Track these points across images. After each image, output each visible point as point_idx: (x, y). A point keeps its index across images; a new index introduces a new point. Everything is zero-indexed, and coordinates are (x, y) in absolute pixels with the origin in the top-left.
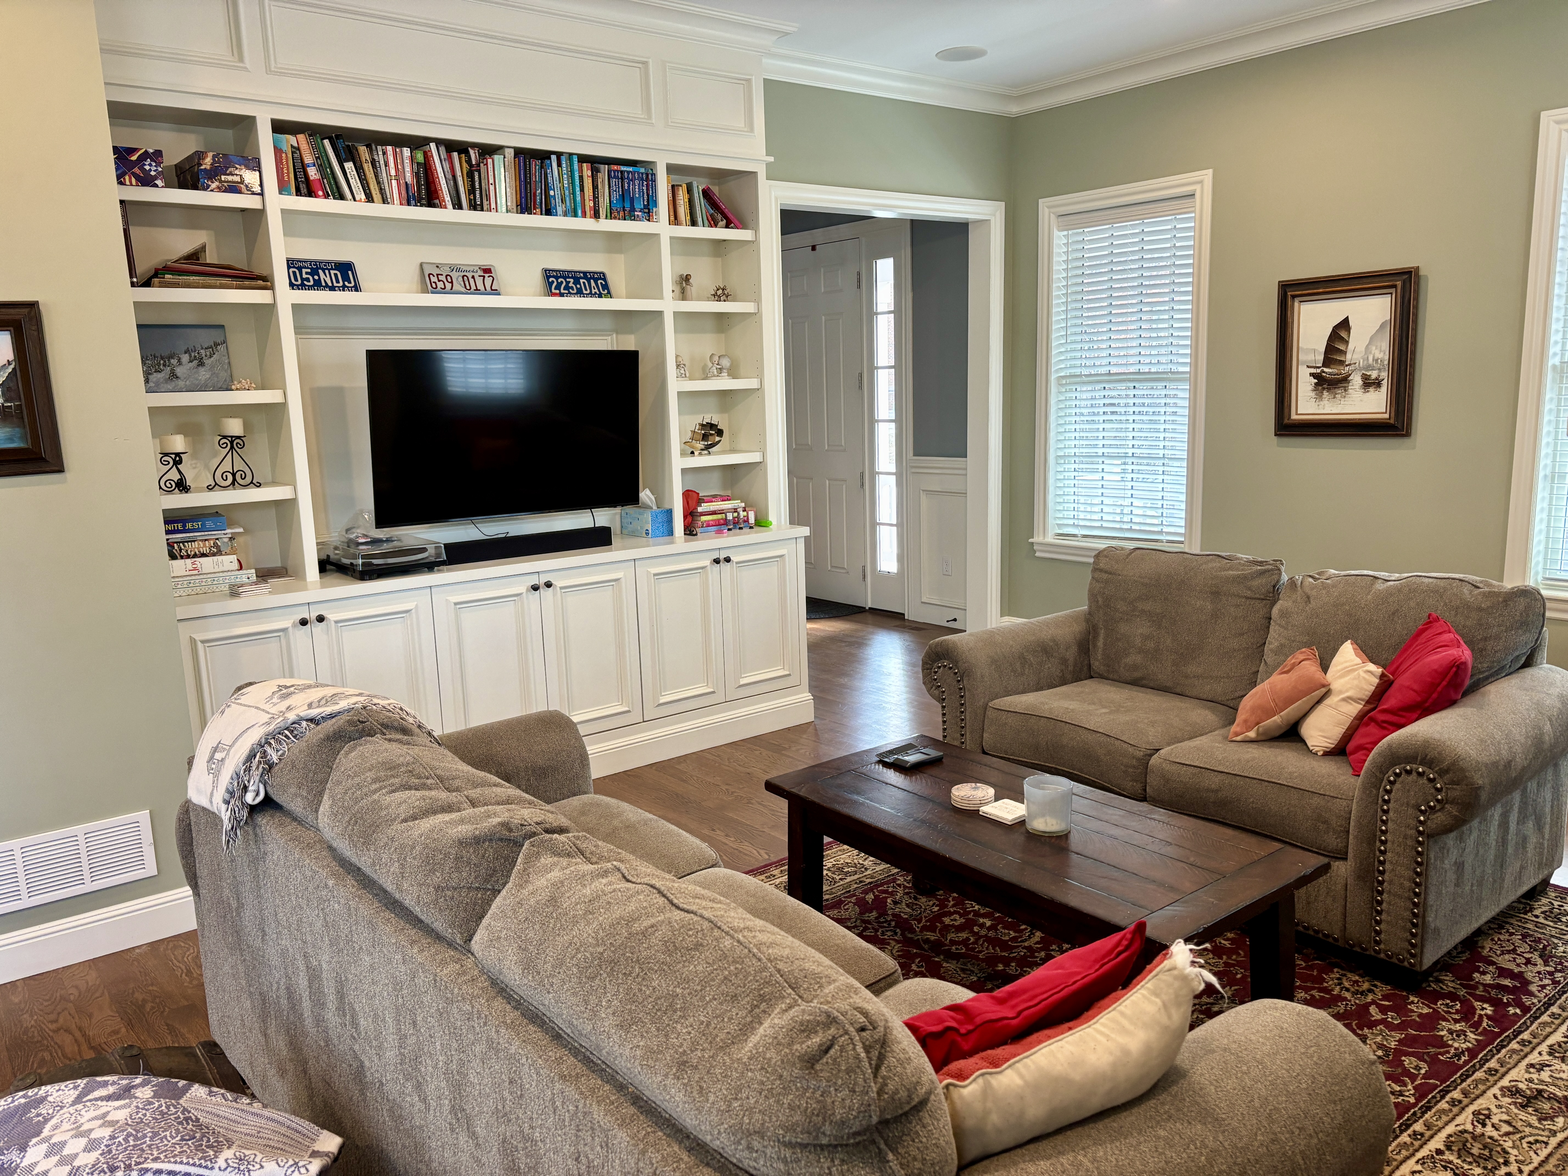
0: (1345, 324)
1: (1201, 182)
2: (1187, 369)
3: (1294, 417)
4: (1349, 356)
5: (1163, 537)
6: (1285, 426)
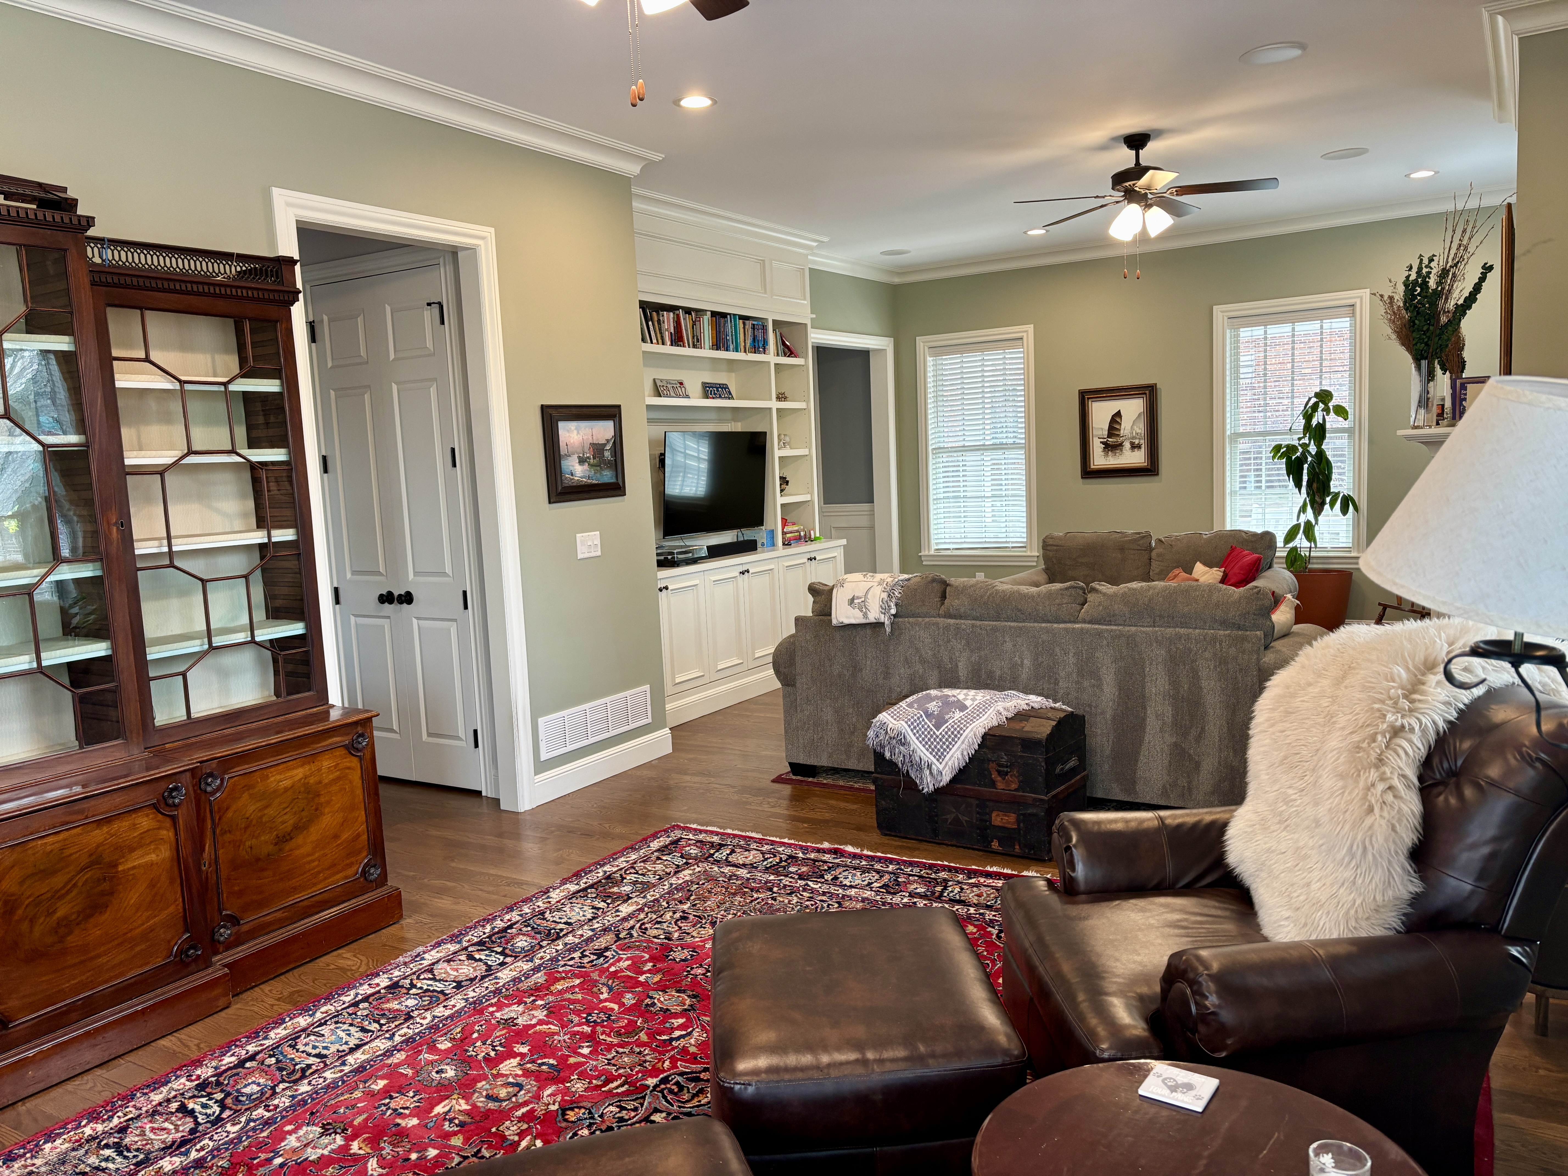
0: (1118, 414)
1: (1026, 331)
2: (1023, 441)
3: (1092, 467)
4: (1122, 432)
5: (1011, 545)
6: (1088, 472)
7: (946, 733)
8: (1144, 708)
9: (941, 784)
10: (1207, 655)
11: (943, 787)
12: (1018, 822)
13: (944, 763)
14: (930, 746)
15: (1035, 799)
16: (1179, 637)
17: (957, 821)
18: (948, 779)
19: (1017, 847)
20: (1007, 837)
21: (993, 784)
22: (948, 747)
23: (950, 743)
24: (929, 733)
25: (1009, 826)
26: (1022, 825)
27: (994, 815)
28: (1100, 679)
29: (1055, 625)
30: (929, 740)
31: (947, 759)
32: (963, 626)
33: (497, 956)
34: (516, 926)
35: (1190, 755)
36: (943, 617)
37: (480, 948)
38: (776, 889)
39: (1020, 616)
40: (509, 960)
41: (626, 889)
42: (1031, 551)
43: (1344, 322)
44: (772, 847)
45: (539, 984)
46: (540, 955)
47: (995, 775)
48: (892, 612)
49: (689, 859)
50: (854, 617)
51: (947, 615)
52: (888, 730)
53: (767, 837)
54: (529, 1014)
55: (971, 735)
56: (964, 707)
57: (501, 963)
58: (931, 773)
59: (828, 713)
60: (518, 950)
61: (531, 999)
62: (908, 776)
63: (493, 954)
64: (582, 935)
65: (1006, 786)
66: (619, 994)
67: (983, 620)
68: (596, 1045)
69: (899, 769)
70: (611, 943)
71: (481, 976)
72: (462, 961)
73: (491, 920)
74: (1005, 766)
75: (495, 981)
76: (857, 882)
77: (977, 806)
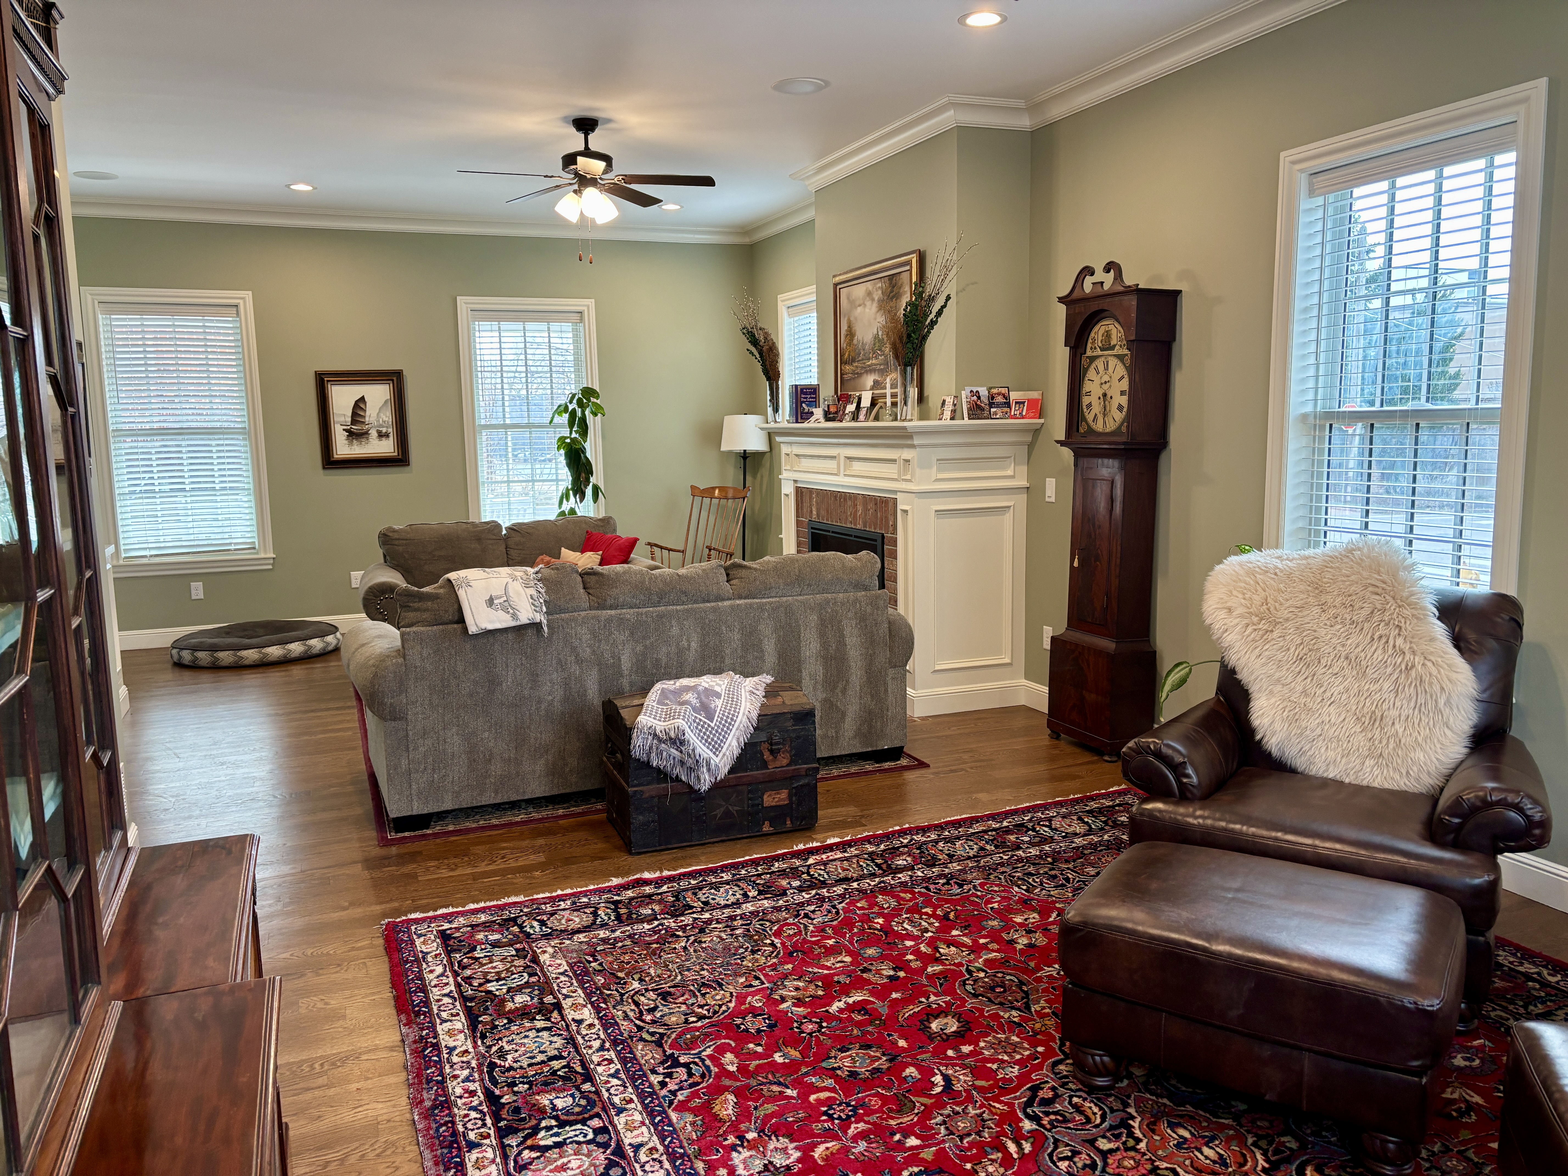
0: (362, 400)
2: (246, 426)
3: (336, 456)
4: (367, 419)
5: (233, 547)
6: (330, 462)
7: (720, 723)
8: (800, 671)
9: (719, 778)
10: (850, 615)
11: (721, 780)
12: (790, 796)
13: (721, 755)
14: (706, 741)
15: (808, 769)
16: (828, 602)
17: (727, 814)
18: (726, 771)
19: (788, 822)
20: (778, 815)
21: (765, 765)
22: (724, 737)
23: (726, 732)
24: (703, 727)
25: (782, 803)
26: (794, 799)
27: (765, 797)
28: (762, 651)
29: (718, 604)
30: (705, 734)
31: (724, 750)
32: (627, 616)
33: (567, 1128)
34: (497, 1092)
35: (837, 707)
36: (597, 609)
37: (521, 1134)
38: (680, 933)
39: (684, 599)
40: (596, 1123)
41: (521, 999)
42: (265, 552)
43: (568, 327)
44: (569, 902)
45: (699, 1123)
46: (616, 1100)
47: (767, 755)
48: (544, 609)
49: (510, 944)
50: (497, 620)
51: (602, 607)
52: (658, 732)
53: (535, 897)
54: (772, 1151)
55: (745, 720)
56: (718, 696)
57: (597, 1131)
58: (709, 770)
59: (455, 742)
60: (577, 1109)
61: (731, 1139)
62: (678, 779)
63: (556, 1130)
64: (607, 1060)
65: (778, 764)
66: (799, 1083)
67: (644, 606)
68: (907, 1132)
69: (666, 775)
70: (660, 1050)
71: (612, 1154)
72: (538, 1158)
73: (445, 1104)
74: (777, 744)
75: (643, 1150)
76: (733, 899)
77: (749, 792)
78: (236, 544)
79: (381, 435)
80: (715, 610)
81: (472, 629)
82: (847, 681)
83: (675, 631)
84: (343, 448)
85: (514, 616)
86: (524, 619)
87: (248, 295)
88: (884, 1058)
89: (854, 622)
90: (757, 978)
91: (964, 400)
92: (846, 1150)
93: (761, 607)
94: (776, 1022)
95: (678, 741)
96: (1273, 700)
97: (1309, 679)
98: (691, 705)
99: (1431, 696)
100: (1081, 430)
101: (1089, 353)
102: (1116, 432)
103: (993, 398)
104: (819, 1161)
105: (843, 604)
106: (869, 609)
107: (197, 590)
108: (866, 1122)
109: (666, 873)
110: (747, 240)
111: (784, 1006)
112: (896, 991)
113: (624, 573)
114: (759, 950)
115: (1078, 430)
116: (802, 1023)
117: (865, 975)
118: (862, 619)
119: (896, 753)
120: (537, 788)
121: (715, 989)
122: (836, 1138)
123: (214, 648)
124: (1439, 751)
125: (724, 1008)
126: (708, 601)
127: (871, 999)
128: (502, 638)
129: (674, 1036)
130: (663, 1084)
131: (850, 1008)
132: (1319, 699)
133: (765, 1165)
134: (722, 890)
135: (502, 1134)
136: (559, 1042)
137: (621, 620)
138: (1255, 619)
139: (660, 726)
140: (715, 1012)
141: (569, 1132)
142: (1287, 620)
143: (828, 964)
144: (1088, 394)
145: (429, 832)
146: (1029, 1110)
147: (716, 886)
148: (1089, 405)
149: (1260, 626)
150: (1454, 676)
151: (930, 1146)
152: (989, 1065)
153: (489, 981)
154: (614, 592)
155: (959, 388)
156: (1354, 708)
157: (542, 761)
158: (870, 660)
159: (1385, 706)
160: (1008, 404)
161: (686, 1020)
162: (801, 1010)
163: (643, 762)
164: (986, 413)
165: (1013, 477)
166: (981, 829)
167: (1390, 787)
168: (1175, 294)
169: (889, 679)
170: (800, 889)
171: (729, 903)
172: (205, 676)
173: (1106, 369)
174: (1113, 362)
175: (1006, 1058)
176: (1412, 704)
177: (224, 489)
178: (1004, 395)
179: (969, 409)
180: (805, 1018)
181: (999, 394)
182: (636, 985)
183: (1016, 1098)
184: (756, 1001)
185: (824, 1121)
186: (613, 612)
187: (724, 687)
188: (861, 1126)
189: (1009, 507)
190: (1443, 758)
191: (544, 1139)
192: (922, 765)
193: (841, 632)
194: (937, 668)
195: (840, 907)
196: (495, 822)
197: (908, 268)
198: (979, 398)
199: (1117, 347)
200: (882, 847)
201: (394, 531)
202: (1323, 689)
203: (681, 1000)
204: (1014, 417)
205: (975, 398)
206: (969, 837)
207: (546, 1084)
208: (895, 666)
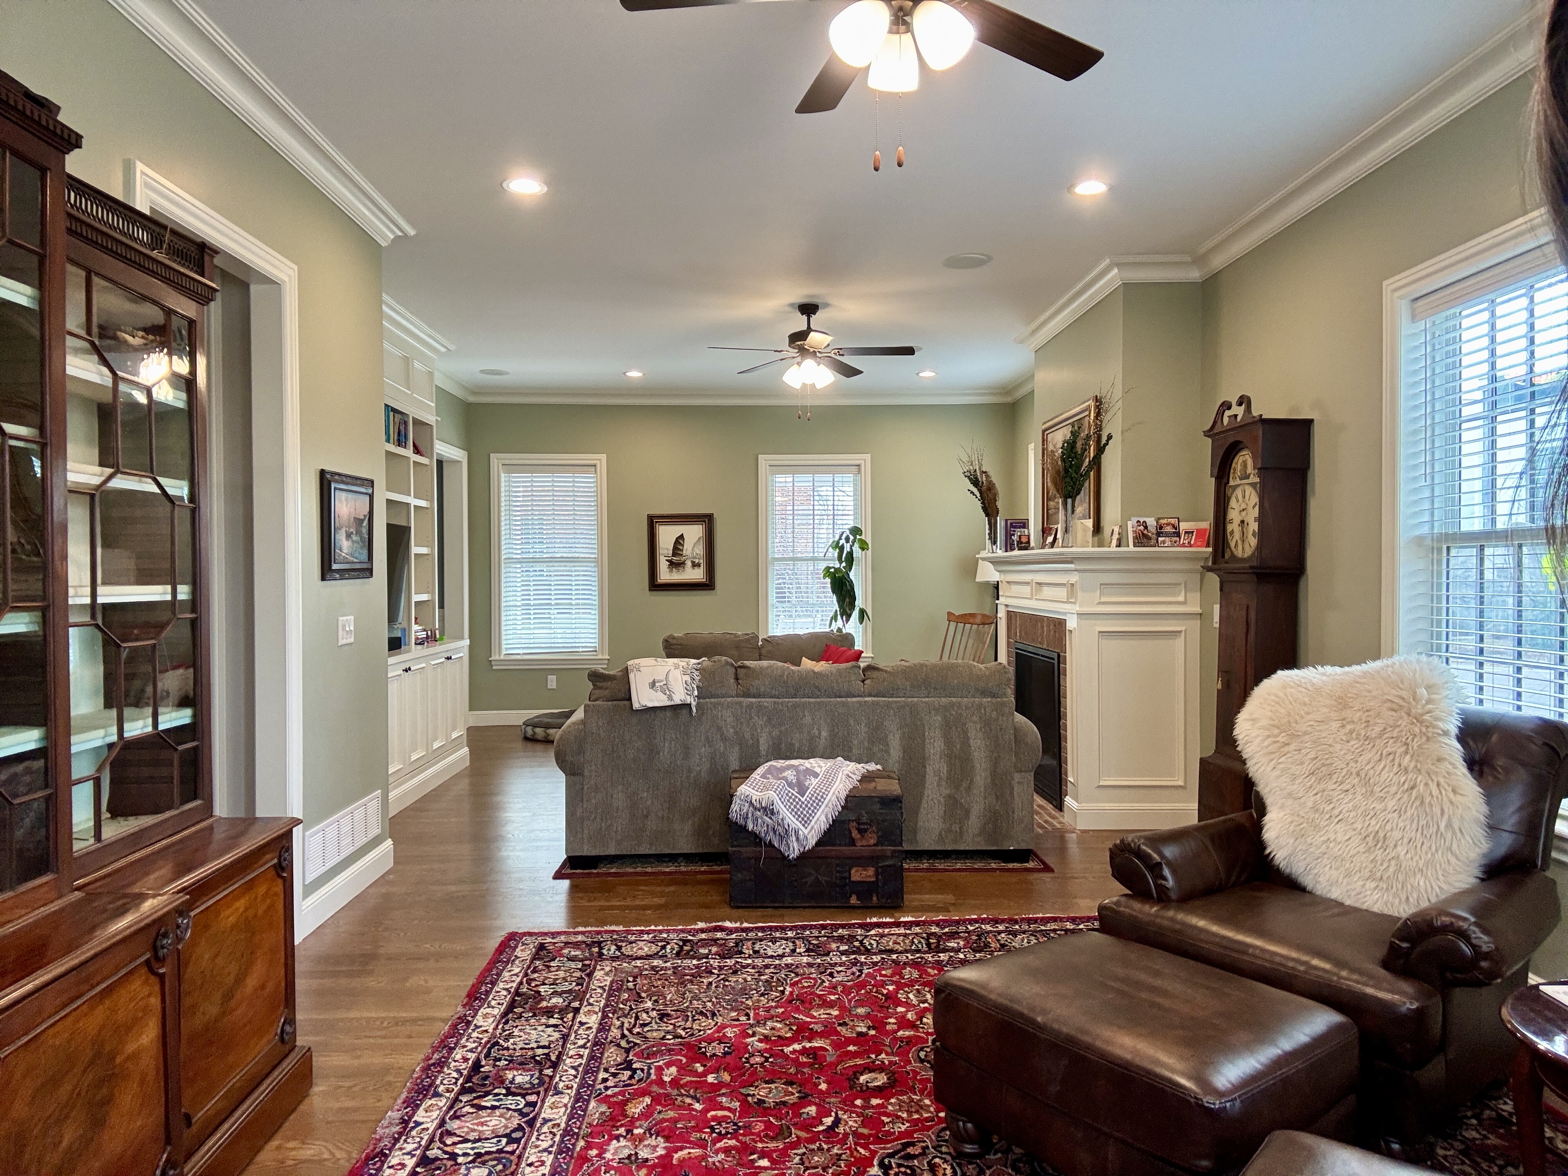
0: (682, 537)
1: (600, 460)
2: (596, 556)
3: (659, 581)
4: (684, 552)
5: (581, 650)
6: (655, 586)
7: (811, 799)
8: (925, 767)
9: (807, 848)
10: (975, 718)
11: (809, 851)
12: (877, 874)
13: (809, 828)
14: (796, 813)
15: (894, 851)
16: (952, 705)
17: (817, 881)
18: (814, 843)
19: (875, 898)
20: (865, 890)
21: (853, 842)
22: (813, 811)
23: (815, 808)
24: (794, 800)
25: (868, 879)
26: (880, 877)
27: (853, 871)
28: (888, 745)
29: (849, 699)
30: (795, 807)
31: (813, 823)
32: (766, 704)
33: (510, 1097)
34: (483, 1063)
35: (961, 804)
36: (743, 696)
37: (474, 1095)
38: (716, 971)
39: (818, 693)
40: (532, 1098)
41: (557, 1001)
42: (603, 655)
43: (849, 477)
44: (651, 936)
45: (607, 1114)
46: (561, 1085)
47: (855, 834)
48: (696, 693)
49: (582, 960)
50: (657, 700)
51: (747, 695)
52: (753, 801)
53: (632, 928)
54: (645, 1146)
55: (834, 798)
56: (816, 775)
57: (528, 1104)
58: (798, 839)
59: (620, 799)
60: (527, 1086)
61: (622, 1131)
62: (771, 845)
63: (501, 1097)
64: (579, 1055)
65: (864, 843)
66: (711, 1101)
67: (783, 697)
68: (763, 1154)
69: (761, 839)
70: (625, 1055)
71: (524, 1122)
72: (472, 1113)
73: (441, 1064)
74: (863, 824)
75: (550, 1124)
76: (780, 952)
77: (838, 865)
78: (583, 647)
79: (695, 565)
80: (844, 704)
81: (636, 706)
82: (972, 781)
83: (808, 720)
84: (665, 575)
85: (670, 698)
86: (677, 700)
87: (603, 457)
88: (797, 1095)
89: (978, 727)
90: (747, 1015)
91: (1130, 530)
92: (704, 1157)
93: (888, 706)
94: (734, 1051)
95: (769, 811)
96: (1282, 814)
97: (1320, 794)
98: (787, 781)
99: (1432, 818)
100: (1227, 557)
101: (1232, 483)
102: (1249, 559)
103: (1161, 528)
104: (675, 1162)
105: (967, 708)
106: (994, 714)
107: (552, 682)
108: (738, 1140)
109: (745, 925)
110: (1009, 399)
111: (749, 1040)
112: (854, 1045)
113: (768, 668)
114: (767, 994)
115: (1223, 556)
116: (753, 1055)
117: (839, 1028)
118: (987, 724)
119: (1023, 855)
120: (685, 846)
121: (707, 1017)
122: (704, 1147)
123: (547, 726)
124: (1441, 877)
125: (702, 1033)
126: (840, 697)
127: (828, 1047)
128: (661, 715)
129: (644, 1047)
130: (605, 1080)
131: (804, 1052)
132: (1327, 816)
133: (630, 1156)
134: (778, 944)
135: (463, 1091)
136: (557, 1035)
137: (760, 707)
138: (1276, 731)
139: (755, 796)
140: (692, 1035)
141: (510, 1101)
142: (1305, 733)
143: (815, 1014)
144: (1231, 521)
145: (595, 871)
146: (886, 1161)
147: (774, 940)
148: (1232, 532)
149: (1279, 739)
150: (1457, 799)
151: (774, 1169)
152: (883, 1118)
153: (544, 984)
154: (756, 683)
155: (1125, 518)
156: (1360, 827)
157: (690, 822)
158: (995, 762)
159: (1388, 827)
160: (1178, 535)
161: (665, 1036)
162: (761, 1046)
163: (741, 826)
164: (1153, 542)
165: (1184, 603)
166: (1052, 928)
167: (1390, 913)
168: (1307, 424)
169: (1015, 783)
170: (843, 953)
171: (775, 954)
172: (539, 747)
173: (1244, 497)
174: (1249, 490)
175: (905, 1115)
176: (1414, 826)
177: (578, 604)
178: (1174, 526)
179: (1135, 538)
180: (759, 1052)
181: (1168, 524)
182: (649, 1004)
183: (881, 1149)
184: (730, 1032)
185: (706, 1133)
186: (754, 700)
187: (824, 769)
188: (733, 1142)
189: (1180, 632)
190: (1444, 886)
191: (488, 1102)
192: (1047, 869)
193: (965, 732)
194: (1102, 783)
195: (865, 971)
196: (649, 870)
197: (1087, 413)
198: (1146, 527)
199: (1252, 476)
200: (947, 930)
201: (674, 638)
202: (1332, 806)
203: (673, 1021)
204: (1183, 545)
205: (1142, 528)
206: (1034, 933)
207: (522, 1064)
208: (1021, 771)
